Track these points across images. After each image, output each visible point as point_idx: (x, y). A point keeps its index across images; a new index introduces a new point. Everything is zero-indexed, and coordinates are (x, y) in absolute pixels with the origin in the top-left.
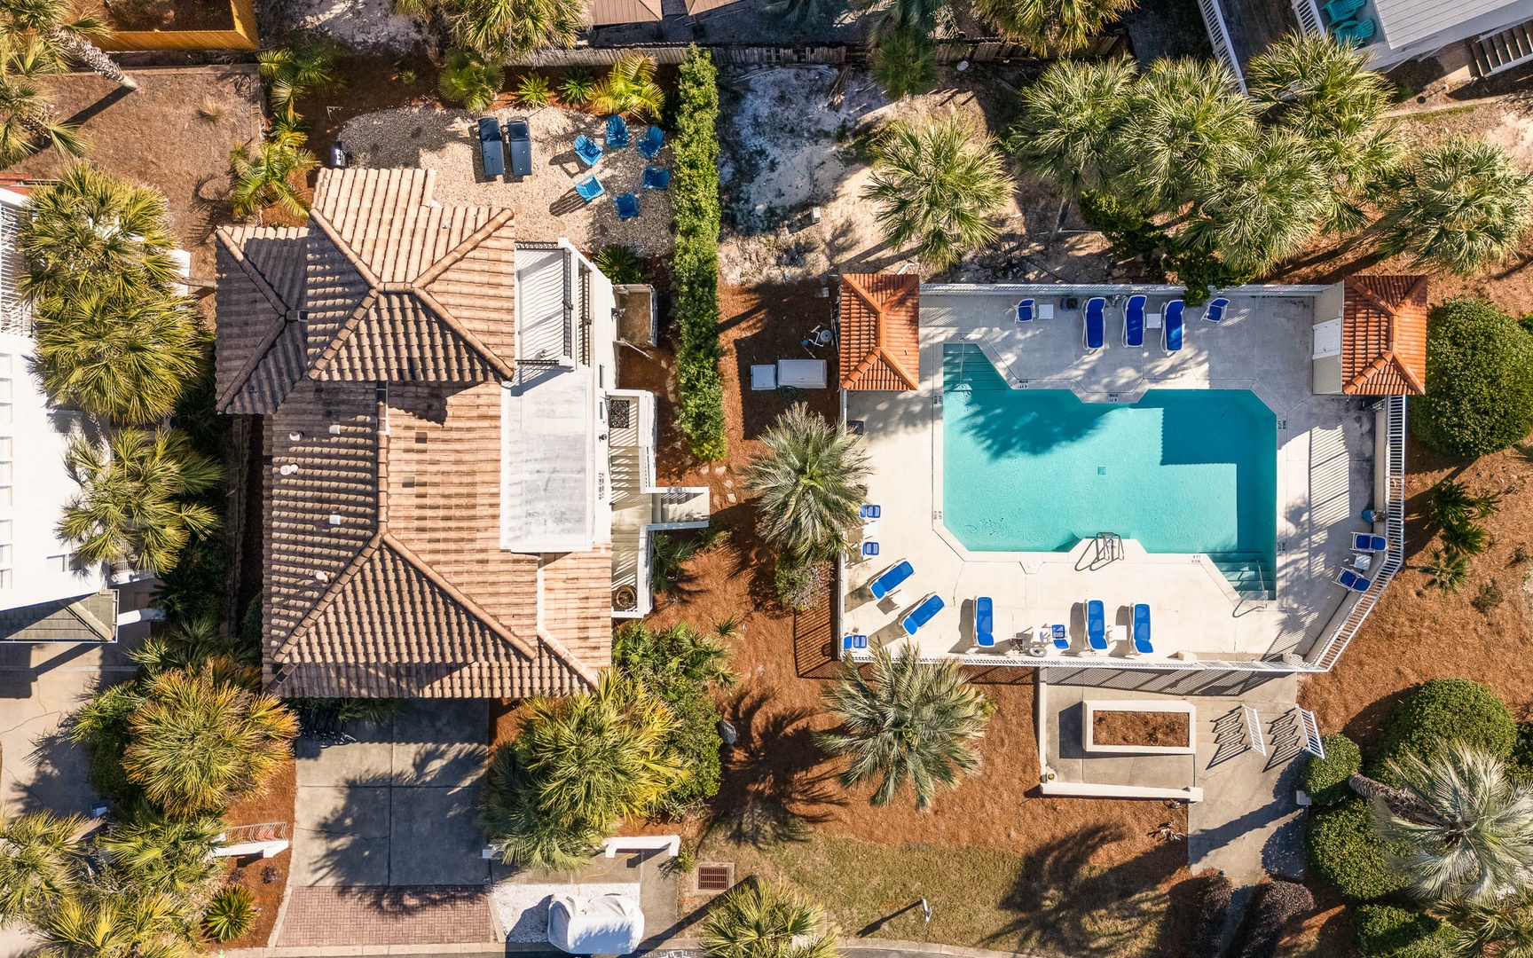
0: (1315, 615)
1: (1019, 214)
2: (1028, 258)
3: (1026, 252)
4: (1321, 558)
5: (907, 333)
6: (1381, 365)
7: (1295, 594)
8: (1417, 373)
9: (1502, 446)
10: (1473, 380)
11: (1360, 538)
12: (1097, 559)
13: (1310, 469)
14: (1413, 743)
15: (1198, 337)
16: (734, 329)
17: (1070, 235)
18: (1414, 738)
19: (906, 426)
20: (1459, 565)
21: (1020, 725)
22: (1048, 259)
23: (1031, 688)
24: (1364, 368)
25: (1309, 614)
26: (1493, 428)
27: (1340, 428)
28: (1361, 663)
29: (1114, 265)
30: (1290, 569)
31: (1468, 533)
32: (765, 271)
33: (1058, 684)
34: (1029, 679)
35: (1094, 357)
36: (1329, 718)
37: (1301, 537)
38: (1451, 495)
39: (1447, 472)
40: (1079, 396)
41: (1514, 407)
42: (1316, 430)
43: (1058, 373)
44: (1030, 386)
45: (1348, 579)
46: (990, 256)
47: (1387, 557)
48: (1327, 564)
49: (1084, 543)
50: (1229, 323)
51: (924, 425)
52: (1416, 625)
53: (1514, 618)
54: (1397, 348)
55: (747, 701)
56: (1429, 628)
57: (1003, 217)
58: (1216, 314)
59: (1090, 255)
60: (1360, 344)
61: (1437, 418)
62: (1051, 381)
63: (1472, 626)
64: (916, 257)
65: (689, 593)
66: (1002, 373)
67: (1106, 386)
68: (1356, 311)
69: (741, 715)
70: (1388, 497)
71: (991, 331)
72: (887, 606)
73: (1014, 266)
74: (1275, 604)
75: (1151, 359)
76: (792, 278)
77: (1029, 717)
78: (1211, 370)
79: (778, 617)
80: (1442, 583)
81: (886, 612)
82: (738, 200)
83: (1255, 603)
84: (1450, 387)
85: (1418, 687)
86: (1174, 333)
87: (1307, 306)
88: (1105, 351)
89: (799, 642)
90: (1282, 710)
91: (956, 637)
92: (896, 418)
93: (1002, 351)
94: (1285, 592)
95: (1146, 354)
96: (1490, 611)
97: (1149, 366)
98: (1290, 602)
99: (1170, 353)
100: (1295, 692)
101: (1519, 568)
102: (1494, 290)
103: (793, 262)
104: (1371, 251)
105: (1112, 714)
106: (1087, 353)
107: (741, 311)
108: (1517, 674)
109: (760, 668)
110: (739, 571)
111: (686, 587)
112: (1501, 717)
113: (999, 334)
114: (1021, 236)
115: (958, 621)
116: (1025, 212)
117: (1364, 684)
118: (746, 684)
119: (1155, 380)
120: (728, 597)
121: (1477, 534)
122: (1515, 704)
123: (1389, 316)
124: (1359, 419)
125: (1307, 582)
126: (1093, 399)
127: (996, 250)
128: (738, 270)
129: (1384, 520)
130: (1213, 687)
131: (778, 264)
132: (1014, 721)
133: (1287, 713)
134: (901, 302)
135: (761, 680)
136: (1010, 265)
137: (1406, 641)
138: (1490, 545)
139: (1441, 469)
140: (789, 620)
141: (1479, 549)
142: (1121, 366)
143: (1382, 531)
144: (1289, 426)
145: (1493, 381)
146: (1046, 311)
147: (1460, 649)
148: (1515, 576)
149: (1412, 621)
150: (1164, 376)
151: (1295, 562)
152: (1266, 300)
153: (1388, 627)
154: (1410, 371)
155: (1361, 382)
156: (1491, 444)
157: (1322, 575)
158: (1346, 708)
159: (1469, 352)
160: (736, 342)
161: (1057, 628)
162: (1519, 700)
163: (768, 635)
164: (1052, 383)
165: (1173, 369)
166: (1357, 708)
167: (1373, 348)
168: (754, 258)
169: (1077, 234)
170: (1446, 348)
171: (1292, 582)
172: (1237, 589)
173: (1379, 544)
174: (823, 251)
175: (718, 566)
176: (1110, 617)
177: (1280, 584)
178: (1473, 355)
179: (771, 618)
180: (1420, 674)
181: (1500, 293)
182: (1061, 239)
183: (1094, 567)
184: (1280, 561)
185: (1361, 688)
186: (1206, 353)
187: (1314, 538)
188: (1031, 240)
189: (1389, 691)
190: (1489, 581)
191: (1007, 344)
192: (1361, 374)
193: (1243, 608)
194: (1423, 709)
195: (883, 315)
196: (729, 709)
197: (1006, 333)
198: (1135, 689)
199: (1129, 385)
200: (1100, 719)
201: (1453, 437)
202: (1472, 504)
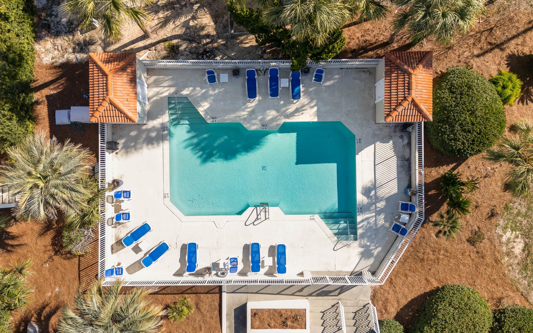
0: (379, 249)
1: (212, 24)
2: (217, 48)
3: (215, 45)
4: (382, 216)
5: (128, 88)
6: (406, 104)
7: (368, 237)
8: (427, 108)
9: (480, 151)
10: (461, 113)
11: (402, 204)
12: (257, 219)
13: (375, 165)
14: (432, 327)
15: (311, 92)
16: (46, 89)
17: (241, 35)
18: (432, 324)
19: (148, 145)
20: (454, 222)
21: (211, 318)
22: (227, 48)
23: (218, 295)
24: (396, 106)
25: (376, 248)
26: (473, 141)
27: (391, 142)
28: (406, 276)
29: (264, 52)
30: (365, 223)
31: (461, 202)
32: (66, 56)
33: (233, 292)
34: (217, 290)
35: (253, 104)
36: (388, 308)
37: (370, 204)
38: (450, 180)
39: (451, 166)
40: (245, 126)
41: (485, 128)
42: (378, 143)
43: (234, 113)
44: (218, 120)
45: (397, 228)
46: (195, 47)
47: (417, 215)
48: (385, 219)
49: (250, 209)
50: (328, 83)
51: (158, 144)
52: (436, 253)
53: (491, 249)
54: (414, 94)
55: (47, 310)
56: (443, 255)
57: (203, 25)
58: (319, 78)
59: (251, 46)
60: (394, 91)
61: (442, 136)
62: (230, 118)
63: (468, 253)
64: (154, 48)
65: (12, 246)
66: (202, 114)
67: (261, 120)
68: (392, 72)
69: (42, 318)
70: (417, 181)
71: (195, 89)
72: (137, 250)
73: (208, 52)
74: (357, 243)
75: (285, 105)
76: (81, 59)
77: (217, 312)
78: (318, 111)
79: (69, 258)
80: (445, 232)
81: (137, 253)
82: (51, 15)
83: (345, 242)
84: (448, 117)
85: (438, 289)
86: (296, 90)
87: (371, 72)
88: (259, 101)
89: (82, 273)
90: (362, 304)
91: (178, 266)
92: (142, 140)
93: (201, 101)
94: (363, 236)
95: (282, 102)
96: (477, 244)
97: (284, 109)
98: (365, 241)
99: (295, 101)
100: (369, 294)
101: (493, 220)
102: (476, 63)
103: (82, 50)
104: (407, 42)
105: (262, 310)
106: (249, 102)
107: (50, 78)
108: (494, 281)
109: (57, 289)
110: (46, 231)
111: (10, 242)
112: (483, 310)
113: (199, 91)
114: (213, 36)
115: (178, 256)
116: (216, 22)
117: (408, 287)
118: (47, 299)
119: (287, 116)
120: (38, 247)
121: (466, 202)
122: (493, 299)
123: (410, 74)
124: (402, 137)
125: (375, 230)
126: (253, 128)
127: (198, 43)
128: (51, 55)
129: (415, 195)
130: (323, 292)
131: (74, 52)
132: (208, 315)
133: (364, 306)
134: (123, 69)
135: (57, 296)
136: (205, 52)
137: (431, 262)
138: (476, 207)
139: (448, 165)
140: (76, 260)
141: (467, 211)
142: (269, 109)
143: (415, 200)
144: (363, 141)
145: (473, 113)
146: (224, 78)
147: (461, 267)
148: (491, 224)
149: (434, 251)
150: (292, 114)
151: (367, 219)
152: (349, 70)
153: (420, 255)
154: (423, 107)
155: (395, 114)
156: (473, 150)
157: (383, 226)
158: (398, 302)
159: (459, 96)
160: (47, 97)
161: (234, 261)
162: (495, 296)
163: (63, 270)
164: (230, 119)
165: (297, 110)
166: (404, 302)
167: (401, 94)
168: (60, 48)
169: (244, 35)
170: (446, 94)
171: (366, 230)
172: (335, 234)
173: (412, 208)
174: (100, 45)
175: (32, 229)
176: (264, 253)
177: (360, 231)
178: (461, 98)
179: (64, 259)
180: (439, 281)
181: (479, 64)
182: (234, 37)
183: (255, 223)
184: (359, 218)
185: (406, 290)
186: (315, 101)
187: (378, 205)
188: (219, 38)
189: (422, 291)
190: (476, 228)
191: (205, 97)
192: (395, 109)
193: (339, 246)
194: (438, 305)
195: (110, 77)
196: (35, 315)
197: (204, 91)
198: (278, 294)
199: (273, 120)
200: (255, 314)
201: (452, 146)
202: (463, 184)
